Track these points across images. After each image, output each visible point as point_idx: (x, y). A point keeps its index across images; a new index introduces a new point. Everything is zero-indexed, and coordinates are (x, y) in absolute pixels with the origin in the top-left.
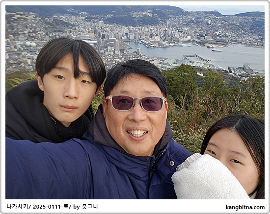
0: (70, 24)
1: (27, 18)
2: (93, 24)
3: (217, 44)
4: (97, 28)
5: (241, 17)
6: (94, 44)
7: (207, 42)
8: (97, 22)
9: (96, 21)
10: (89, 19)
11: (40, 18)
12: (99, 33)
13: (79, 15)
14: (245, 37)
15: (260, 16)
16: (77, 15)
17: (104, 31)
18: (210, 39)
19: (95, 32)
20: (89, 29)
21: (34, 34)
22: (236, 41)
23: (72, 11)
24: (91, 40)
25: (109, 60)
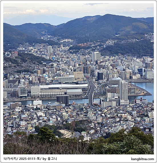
2: (82, 58)
4: (88, 63)
6: (84, 89)
8: (89, 53)
9: (87, 51)
10: (75, 50)
12: (93, 71)
13: (60, 44)
16: (56, 44)
17: (100, 67)
19: (85, 70)
20: (75, 66)
23: (48, 39)
24: (77, 83)
25: (109, 116)
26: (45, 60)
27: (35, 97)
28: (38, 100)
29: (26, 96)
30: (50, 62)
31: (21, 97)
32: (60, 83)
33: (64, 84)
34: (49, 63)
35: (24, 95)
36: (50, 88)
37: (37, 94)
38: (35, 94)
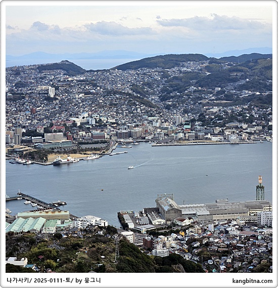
3: (81, 151)
5: (132, 72)
7: (52, 151)
14: (151, 122)
15: (178, 65)
18: (59, 138)
22: (130, 135)
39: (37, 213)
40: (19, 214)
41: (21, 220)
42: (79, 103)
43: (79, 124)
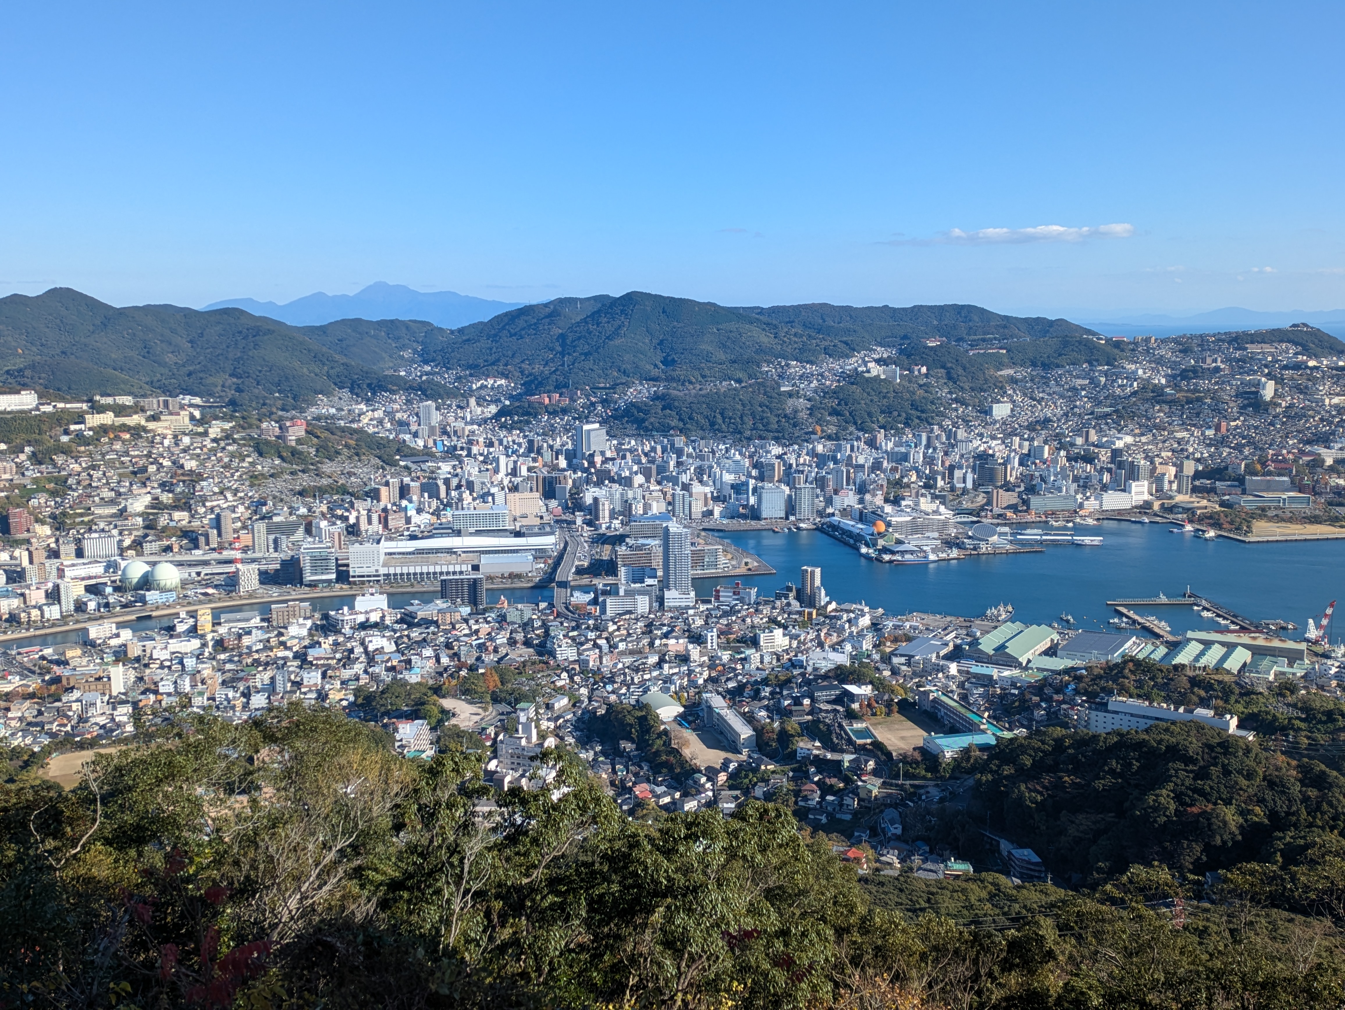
0: (403, 449)
1: (151, 425)
3: (1332, 520)
4: (563, 463)
6: (540, 554)
7: (1261, 514)
8: (568, 428)
9: (558, 423)
10: (519, 415)
11: (228, 426)
12: (575, 492)
13: (464, 397)
16: (451, 394)
17: (603, 477)
18: (1281, 490)
19: (550, 488)
20: (514, 473)
21: (177, 515)
23: (424, 378)
24: (518, 534)
25: (622, 646)
26: (410, 453)
27: (363, 583)
28: (372, 594)
29: (329, 581)
30: (426, 458)
31: (313, 585)
32: (458, 533)
33: (471, 534)
34: (424, 462)
35: (324, 577)
36: (420, 552)
37: (372, 571)
38: (365, 571)
39: (1230, 638)
40: (1190, 634)
41: (1194, 648)
42: (1333, 417)
43: (1329, 462)
